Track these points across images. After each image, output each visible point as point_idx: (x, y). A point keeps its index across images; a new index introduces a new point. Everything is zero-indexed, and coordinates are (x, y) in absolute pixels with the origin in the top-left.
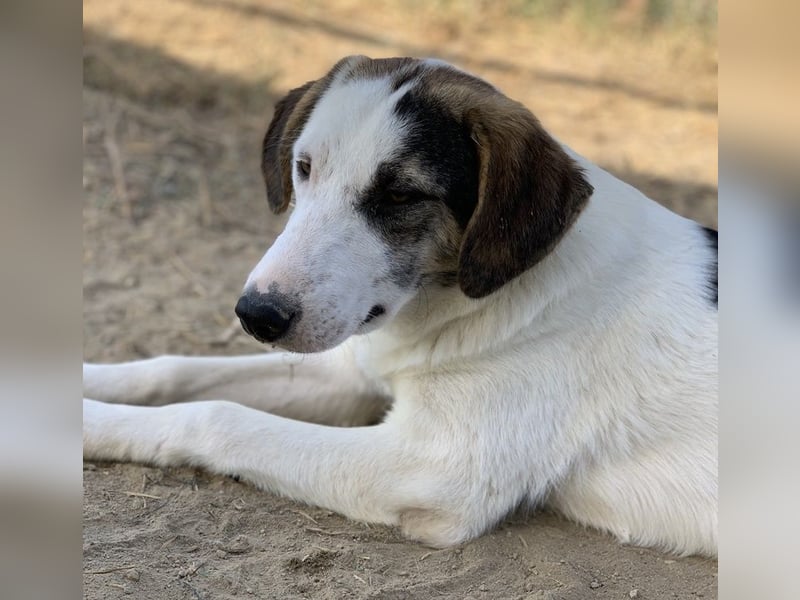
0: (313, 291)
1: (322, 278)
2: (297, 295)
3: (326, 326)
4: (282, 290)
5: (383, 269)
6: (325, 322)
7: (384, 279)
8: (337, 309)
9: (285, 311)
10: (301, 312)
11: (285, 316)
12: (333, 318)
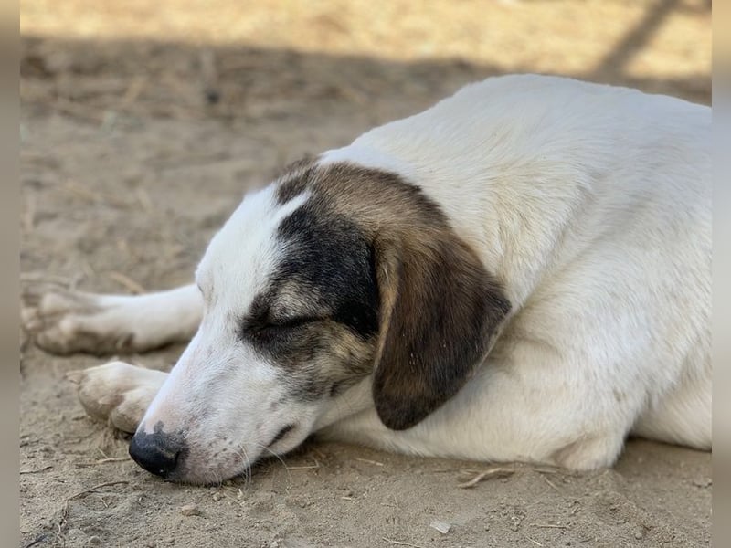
0: (197, 427)
1: (205, 413)
2: (181, 433)
3: (218, 458)
4: (166, 430)
5: (278, 391)
6: (216, 455)
7: (282, 401)
8: (228, 441)
9: (169, 450)
10: (188, 449)
11: (171, 456)
12: (224, 450)
